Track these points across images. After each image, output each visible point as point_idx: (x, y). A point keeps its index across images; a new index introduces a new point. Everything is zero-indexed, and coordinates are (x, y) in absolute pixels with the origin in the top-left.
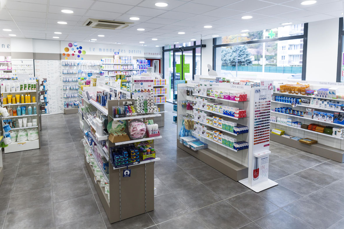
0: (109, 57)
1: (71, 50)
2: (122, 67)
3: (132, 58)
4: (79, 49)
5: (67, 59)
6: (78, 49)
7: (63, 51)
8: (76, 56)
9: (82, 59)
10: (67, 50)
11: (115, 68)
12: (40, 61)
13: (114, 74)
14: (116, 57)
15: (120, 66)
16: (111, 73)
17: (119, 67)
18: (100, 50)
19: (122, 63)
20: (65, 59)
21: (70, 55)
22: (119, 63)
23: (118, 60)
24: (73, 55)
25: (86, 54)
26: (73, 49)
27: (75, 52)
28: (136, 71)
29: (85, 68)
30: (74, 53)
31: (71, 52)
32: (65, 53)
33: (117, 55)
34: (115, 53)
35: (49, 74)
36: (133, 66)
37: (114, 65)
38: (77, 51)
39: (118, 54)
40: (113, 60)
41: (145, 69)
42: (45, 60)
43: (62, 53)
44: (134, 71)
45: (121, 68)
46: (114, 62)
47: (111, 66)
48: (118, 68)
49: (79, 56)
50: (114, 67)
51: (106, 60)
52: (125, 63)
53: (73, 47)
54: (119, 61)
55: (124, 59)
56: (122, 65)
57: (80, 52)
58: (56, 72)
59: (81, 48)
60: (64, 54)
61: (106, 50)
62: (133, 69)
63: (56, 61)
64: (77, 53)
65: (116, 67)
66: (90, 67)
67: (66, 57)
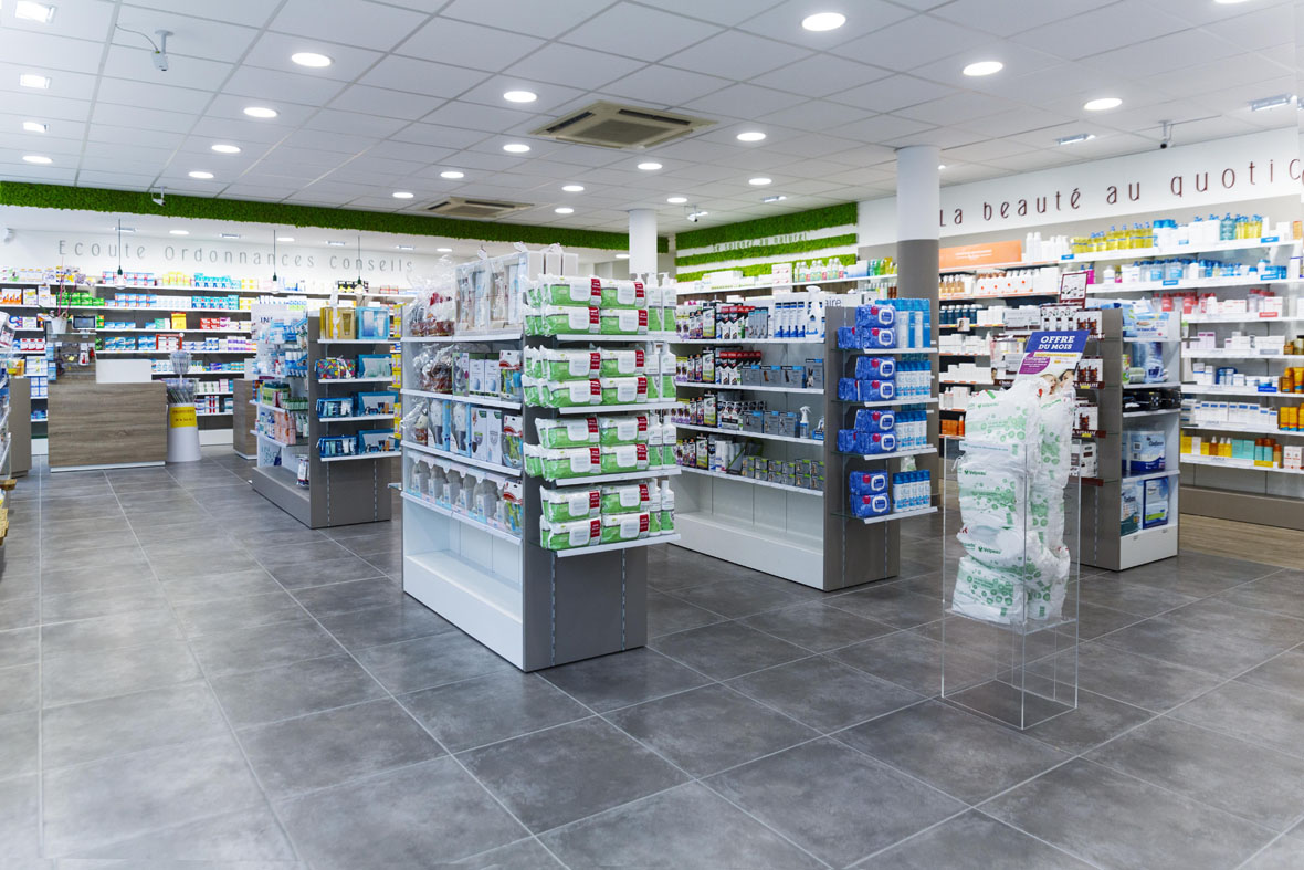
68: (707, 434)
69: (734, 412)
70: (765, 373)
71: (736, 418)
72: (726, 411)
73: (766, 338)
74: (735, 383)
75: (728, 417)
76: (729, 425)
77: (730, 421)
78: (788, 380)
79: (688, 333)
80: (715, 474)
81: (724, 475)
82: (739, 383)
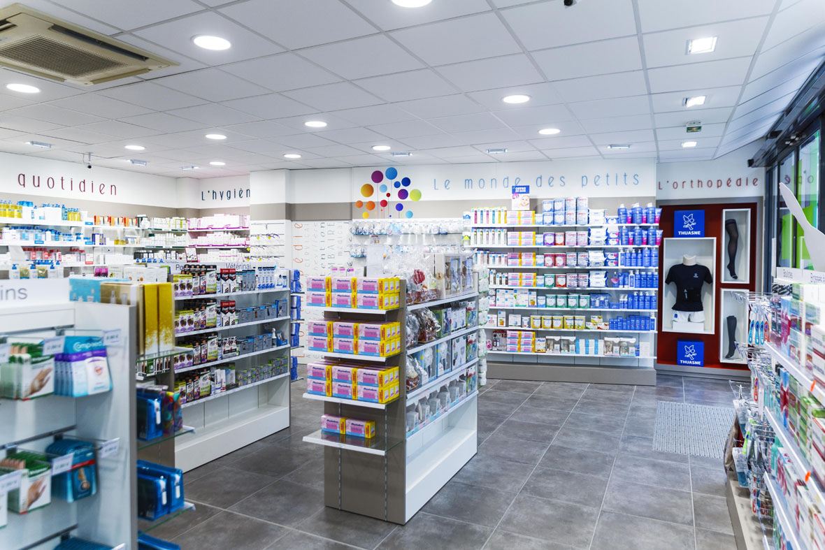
0: (489, 206)
1: (380, 192)
2: (540, 238)
3: (585, 204)
4: (402, 187)
5: (369, 217)
6: (397, 185)
7: (358, 196)
8: (392, 208)
9: (410, 215)
10: (369, 190)
11: (510, 241)
12: (304, 223)
13: (507, 262)
14: (518, 202)
15: (533, 233)
16: (497, 259)
17: (528, 237)
18: (468, 182)
19: (539, 223)
20: (362, 218)
21: (376, 206)
22: (529, 223)
23: (523, 213)
24: (384, 203)
25: (421, 200)
26: (384, 188)
27: (388, 195)
28: (604, 250)
29: (416, 242)
30: (387, 199)
31: (378, 197)
32: (363, 201)
33: (521, 195)
34: (514, 191)
35: (323, 257)
36: (589, 235)
37: (510, 229)
38: (395, 192)
39: (528, 191)
40: (503, 213)
41: (647, 243)
42: (316, 222)
43: (355, 200)
44: (591, 253)
45: (535, 241)
46: (509, 219)
47: (497, 233)
48: (524, 241)
49: (400, 207)
50: (506, 237)
51: (479, 214)
52: (554, 223)
53: (385, 181)
54: (529, 216)
55: (549, 207)
56: (538, 230)
57: (403, 194)
58: (340, 254)
59: (407, 182)
60: (360, 204)
61: (488, 183)
62: (589, 244)
63: (342, 223)
64: (395, 198)
65: (515, 237)
66: (434, 240)
67: (365, 212)
68: (208, 368)
69: (234, 344)
70: (256, 313)
71: (235, 347)
72: (227, 345)
73: (254, 290)
74: (233, 323)
75: (229, 349)
76: (230, 354)
77: (231, 351)
78: (269, 314)
79: (192, 290)
80: (218, 396)
81: (225, 393)
82: (236, 323)
